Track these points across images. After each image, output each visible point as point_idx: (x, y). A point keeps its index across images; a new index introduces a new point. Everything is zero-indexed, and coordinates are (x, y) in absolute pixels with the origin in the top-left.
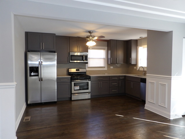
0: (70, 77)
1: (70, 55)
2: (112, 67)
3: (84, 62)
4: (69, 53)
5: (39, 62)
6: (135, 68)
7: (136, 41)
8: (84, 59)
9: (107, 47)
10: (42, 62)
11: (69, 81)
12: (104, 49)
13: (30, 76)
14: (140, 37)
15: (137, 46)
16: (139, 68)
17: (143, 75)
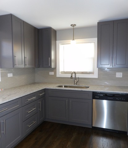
2: (10, 75)
6: (52, 73)
14: (71, 25)
15: (56, 40)
16: (60, 74)
17: (74, 84)
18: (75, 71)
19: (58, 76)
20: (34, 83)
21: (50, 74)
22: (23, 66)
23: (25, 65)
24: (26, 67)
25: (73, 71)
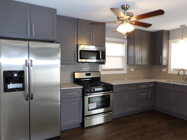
0: (82, 87)
1: (79, 49)
3: (100, 61)
4: (77, 46)
5: (26, 61)
6: (164, 70)
7: (168, 32)
8: (101, 57)
9: (127, 40)
10: (31, 61)
11: (80, 94)
12: (123, 43)
13: (5, 91)
14: (181, 26)
15: (169, 40)
16: (171, 71)
17: (183, 81)
18: (183, 69)
19: (169, 73)
20: (150, 78)
21: (163, 71)
22: (140, 63)
23: (142, 62)
24: (142, 64)
25: (180, 68)
